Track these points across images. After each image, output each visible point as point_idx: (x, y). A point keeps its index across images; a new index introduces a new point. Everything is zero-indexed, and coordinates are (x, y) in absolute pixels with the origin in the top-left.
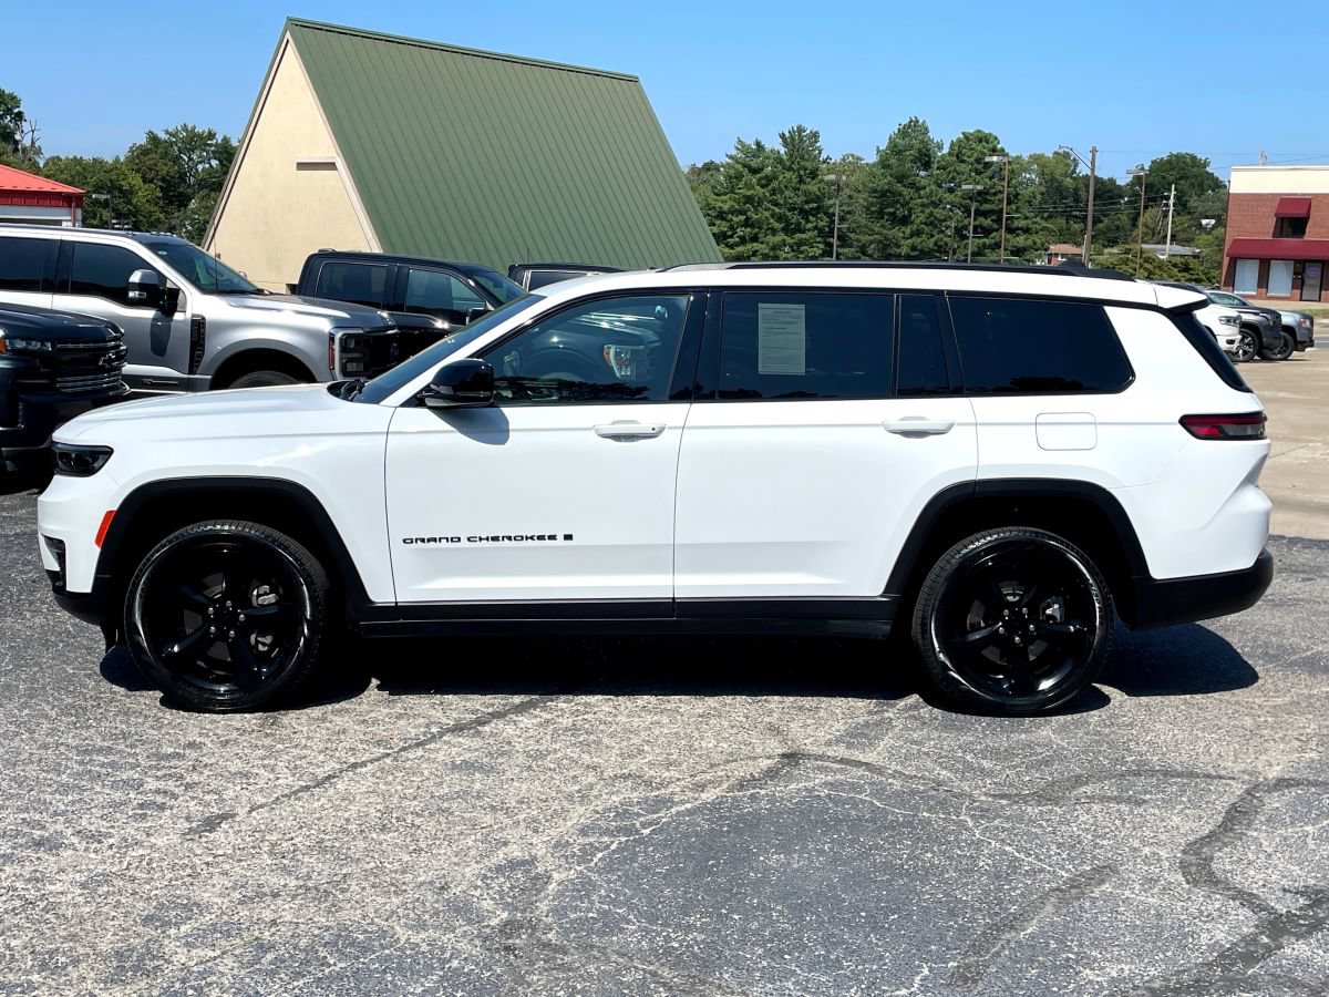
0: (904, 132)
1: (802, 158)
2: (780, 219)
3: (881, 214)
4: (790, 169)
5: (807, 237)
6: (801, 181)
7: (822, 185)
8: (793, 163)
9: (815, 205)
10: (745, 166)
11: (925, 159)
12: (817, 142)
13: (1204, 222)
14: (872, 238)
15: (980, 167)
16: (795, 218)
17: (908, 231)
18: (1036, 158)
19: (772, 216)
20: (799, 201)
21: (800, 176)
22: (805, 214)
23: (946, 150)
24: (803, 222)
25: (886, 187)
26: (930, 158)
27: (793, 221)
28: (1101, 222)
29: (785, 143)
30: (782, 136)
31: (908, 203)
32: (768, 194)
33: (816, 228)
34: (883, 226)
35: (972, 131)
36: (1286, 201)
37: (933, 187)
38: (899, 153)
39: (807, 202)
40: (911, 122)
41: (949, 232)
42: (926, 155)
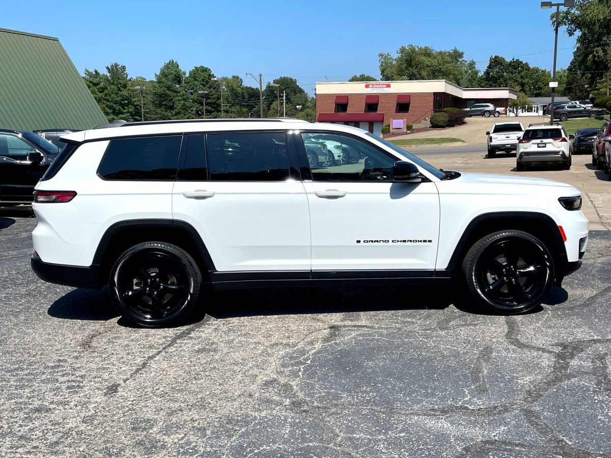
0: (167, 66)
1: (119, 78)
2: (110, 107)
3: (160, 105)
4: (113, 84)
5: (125, 116)
6: (119, 90)
7: (130, 92)
8: (114, 81)
9: (127, 102)
10: (90, 82)
11: (178, 78)
12: (125, 71)
13: (297, 107)
14: (157, 116)
15: (204, 83)
16: (117, 107)
17: (174, 112)
18: (225, 79)
19: (106, 106)
20: (119, 99)
21: (118, 88)
22: (123, 106)
23: (187, 75)
24: (122, 109)
25: (162, 92)
26: (180, 78)
27: (117, 109)
28: (255, 107)
29: (109, 72)
30: (108, 68)
31: (172, 99)
32: (103, 96)
33: (128, 112)
34: (162, 110)
35: (199, 66)
36: (339, 97)
37: (184, 92)
38: (166, 76)
39: (123, 100)
40: (170, 62)
41: (193, 113)
42: (178, 77)
